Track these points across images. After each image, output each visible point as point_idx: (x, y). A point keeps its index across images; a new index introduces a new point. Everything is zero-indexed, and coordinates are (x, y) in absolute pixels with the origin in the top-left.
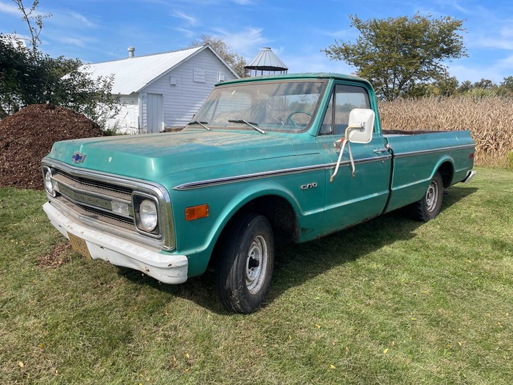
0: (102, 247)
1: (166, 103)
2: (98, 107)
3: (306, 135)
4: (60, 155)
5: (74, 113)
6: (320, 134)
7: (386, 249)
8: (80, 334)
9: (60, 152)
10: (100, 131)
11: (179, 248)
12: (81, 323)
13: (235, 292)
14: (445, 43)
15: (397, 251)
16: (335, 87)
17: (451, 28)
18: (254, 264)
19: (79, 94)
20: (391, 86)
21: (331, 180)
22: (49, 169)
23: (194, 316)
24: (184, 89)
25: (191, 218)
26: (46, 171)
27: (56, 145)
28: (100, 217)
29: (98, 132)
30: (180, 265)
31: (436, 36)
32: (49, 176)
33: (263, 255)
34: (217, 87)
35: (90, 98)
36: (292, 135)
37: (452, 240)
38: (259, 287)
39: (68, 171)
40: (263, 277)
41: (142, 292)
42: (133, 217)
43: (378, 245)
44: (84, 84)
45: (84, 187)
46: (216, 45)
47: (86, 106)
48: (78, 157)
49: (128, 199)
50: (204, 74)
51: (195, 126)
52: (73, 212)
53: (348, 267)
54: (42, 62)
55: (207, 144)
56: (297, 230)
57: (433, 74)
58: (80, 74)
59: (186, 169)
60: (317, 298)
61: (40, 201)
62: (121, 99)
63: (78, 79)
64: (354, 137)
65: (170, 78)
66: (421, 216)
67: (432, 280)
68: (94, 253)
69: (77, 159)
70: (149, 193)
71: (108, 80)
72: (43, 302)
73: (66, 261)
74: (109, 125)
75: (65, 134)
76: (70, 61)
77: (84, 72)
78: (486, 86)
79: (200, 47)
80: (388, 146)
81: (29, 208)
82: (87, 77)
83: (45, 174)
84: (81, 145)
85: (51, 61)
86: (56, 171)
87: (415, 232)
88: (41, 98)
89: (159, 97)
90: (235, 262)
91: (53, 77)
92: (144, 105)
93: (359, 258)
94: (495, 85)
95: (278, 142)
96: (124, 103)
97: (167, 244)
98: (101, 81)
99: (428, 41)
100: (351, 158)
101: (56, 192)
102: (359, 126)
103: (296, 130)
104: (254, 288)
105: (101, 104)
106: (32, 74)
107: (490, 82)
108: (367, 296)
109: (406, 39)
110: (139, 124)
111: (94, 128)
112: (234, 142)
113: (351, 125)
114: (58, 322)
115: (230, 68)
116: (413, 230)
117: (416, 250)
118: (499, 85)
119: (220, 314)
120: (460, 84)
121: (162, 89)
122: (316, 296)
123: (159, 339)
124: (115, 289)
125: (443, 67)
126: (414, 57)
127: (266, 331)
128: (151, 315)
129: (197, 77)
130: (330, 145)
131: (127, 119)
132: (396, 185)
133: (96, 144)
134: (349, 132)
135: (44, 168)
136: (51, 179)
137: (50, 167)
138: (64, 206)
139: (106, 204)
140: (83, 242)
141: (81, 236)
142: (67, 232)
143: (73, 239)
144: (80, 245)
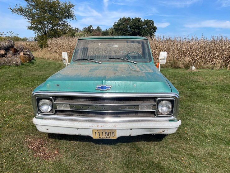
17: (70, 6)
20: (46, 29)
31: (64, 9)
42: (155, 110)
102: (163, 58)
125: (67, 22)
137: (52, 97)
139: (134, 108)
140: (114, 131)
141: (115, 128)
142: (92, 130)
143: (99, 132)
144: (107, 134)
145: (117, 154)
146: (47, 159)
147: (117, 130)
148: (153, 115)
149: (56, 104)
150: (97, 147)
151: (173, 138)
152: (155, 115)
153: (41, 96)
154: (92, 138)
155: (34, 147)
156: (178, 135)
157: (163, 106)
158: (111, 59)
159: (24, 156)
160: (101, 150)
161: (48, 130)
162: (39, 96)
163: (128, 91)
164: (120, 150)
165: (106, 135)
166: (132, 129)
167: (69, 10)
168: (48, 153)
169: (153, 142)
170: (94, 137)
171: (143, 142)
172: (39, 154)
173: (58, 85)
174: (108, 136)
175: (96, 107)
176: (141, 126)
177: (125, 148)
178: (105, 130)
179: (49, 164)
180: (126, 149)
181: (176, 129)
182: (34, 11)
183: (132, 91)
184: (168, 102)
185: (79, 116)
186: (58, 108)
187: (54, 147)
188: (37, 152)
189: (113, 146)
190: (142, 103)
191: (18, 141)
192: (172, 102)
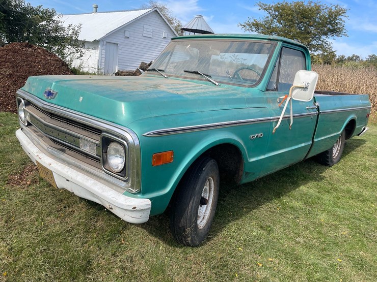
0: (68, 180)
1: (120, 51)
2: (67, 49)
3: (256, 90)
4: (33, 89)
5: (48, 52)
6: (267, 90)
7: (303, 188)
8: (43, 262)
9: (33, 87)
10: (68, 68)
11: (143, 191)
12: (45, 249)
13: (188, 230)
14: (331, 24)
15: (311, 191)
16: (282, 49)
17: (338, 13)
18: (204, 202)
19: (53, 37)
21: (274, 132)
22: (23, 101)
23: (148, 246)
24: (135, 41)
25: (156, 163)
26: (20, 102)
27: (31, 79)
28: (67, 151)
29: (66, 69)
30: (143, 209)
31: (326, 18)
32: (22, 107)
33: (209, 193)
34: (174, 40)
35: (62, 41)
36: (244, 89)
37: (355, 184)
38: (205, 221)
39: (40, 105)
40: (208, 212)
41: (101, 218)
42: (100, 156)
43: (296, 185)
44: (57, 30)
45: (54, 121)
46: (161, 9)
47: (57, 47)
48: (50, 94)
49: (96, 140)
50: (152, 31)
51: (152, 72)
52: (42, 143)
53: (275, 204)
54: (25, 9)
55: (171, 91)
56: (240, 173)
57: (321, 47)
58: (54, 21)
59: (155, 115)
60: (254, 234)
61: (15, 123)
62: (85, 44)
63: (53, 25)
64: (296, 95)
65: (125, 31)
66: (328, 161)
67: (348, 222)
68: (60, 183)
69: (48, 95)
70: (118, 137)
71: (76, 29)
72: (10, 224)
73: (34, 182)
74: (75, 64)
75: (40, 68)
76: (47, 10)
77: (57, 19)
78: (355, 60)
79: (150, 9)
80: (317, 104)
81: (5, 128)
82: (60, 24)
83: (19, 104)
84: (53, 81)
85: (31, 9)
86: (28, 103)
87: (323, 174)
88: (22, 38)
89: (115, 45)
90: (191, 203)
91: (32, 22)
92: (104, 51)
93: (282, 196)
94: (362, 60)
95: (233, 94)
96: (88, 48)
97: (132, 186)
98: (70, 28)
99: (319, 22)
100: (291, 113)
101: (28, 122)
102: (303, 85)
103: (247, 85)
104: (202, 223)
105: (70, 47)
106: (16, 18)
107: (358, 57)
108: (296, 234)
109: (304, 18)
110: (98, 65)
111: (63, 65)
112: (195, 91)
113: (296, 84)
114: (22, 247)
115: (172, 28)
116: (321, 173)
117: (328, 192)
118: (365, 60)
119: (171, 246)
120: (337, 57)
121: (118, 39)
122: (252, 231)
123: (117, 271)
124: (76, 214)
125: (328, 43)
126: (308, 33)
127: (214, 268)
128: (109, 243)
129: (146, 32)
130: (274, 100)
131: (89, 60)
132: (318, 137)
133: (67, 82)
134: (293, 90)
135: (18, 99)
136: (24, 110)
137: (24, 99)
138: (34, 135)
139: (74, 141)
140: (50, 173)
144: (47, 174)
147: (53, 173)
165: (47, 177)
167: (335, 19)
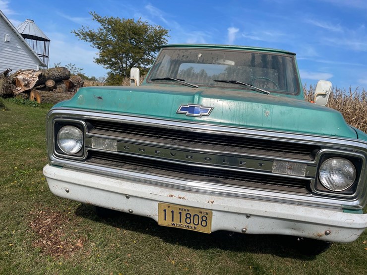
0: (248, 217)
14: (157, 42)
17: (162, 33)
70: (351, 151)
99: (147, 39)
102: (323, 93)
109: (135, 34)
113: (317, 92)
126: (140, 48)
139: (261, 165)
140: (207, 214)
141: (209, 206)
142: (158, 204)
143: (172, 212)
144: (190, 218)
145: (208, 270)
146: (57, 255)
147: (214, 213)
148: (304, 190)
149: (91, 137)
150: (166, 249)
151: (338, 258)
152: (310, 191)
153: (63, 118)
154: (156, 223)
155: (41, 228)
156: (349, 253)
157: (332, 170)
158: (218, 83)
159: (15, 239)
160: (173, 256)
161: (68, 191)
162: (60, 118)
163: (251, 125)
164: (216, 264)
165: (188, 221)
166: (251, 215)
167: (160, 38)
168: (62, 243)
169: (293, 260)
170: (162, 222)
171: (270, 257)
172: (45, 242)
173: (100, 98)
174: (192, 225)
175: (172, 151)
176: (274, 211)
177: (227, 260)
178: (186, 208)
179: (56, 266)
180: (230, 263)
181: (360, 232)
182: (110, 37)
183: (260, 125)
184: (346, 162)
185: (136, 169)
186: (94, 148)
187: (79, 233)
188: (42, 236)
189: (201, 252)
190: (280, 157)
191: (17, 211)
192: (356, 162)
